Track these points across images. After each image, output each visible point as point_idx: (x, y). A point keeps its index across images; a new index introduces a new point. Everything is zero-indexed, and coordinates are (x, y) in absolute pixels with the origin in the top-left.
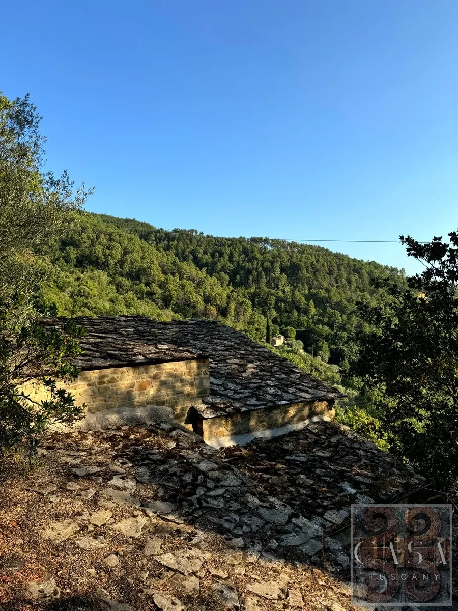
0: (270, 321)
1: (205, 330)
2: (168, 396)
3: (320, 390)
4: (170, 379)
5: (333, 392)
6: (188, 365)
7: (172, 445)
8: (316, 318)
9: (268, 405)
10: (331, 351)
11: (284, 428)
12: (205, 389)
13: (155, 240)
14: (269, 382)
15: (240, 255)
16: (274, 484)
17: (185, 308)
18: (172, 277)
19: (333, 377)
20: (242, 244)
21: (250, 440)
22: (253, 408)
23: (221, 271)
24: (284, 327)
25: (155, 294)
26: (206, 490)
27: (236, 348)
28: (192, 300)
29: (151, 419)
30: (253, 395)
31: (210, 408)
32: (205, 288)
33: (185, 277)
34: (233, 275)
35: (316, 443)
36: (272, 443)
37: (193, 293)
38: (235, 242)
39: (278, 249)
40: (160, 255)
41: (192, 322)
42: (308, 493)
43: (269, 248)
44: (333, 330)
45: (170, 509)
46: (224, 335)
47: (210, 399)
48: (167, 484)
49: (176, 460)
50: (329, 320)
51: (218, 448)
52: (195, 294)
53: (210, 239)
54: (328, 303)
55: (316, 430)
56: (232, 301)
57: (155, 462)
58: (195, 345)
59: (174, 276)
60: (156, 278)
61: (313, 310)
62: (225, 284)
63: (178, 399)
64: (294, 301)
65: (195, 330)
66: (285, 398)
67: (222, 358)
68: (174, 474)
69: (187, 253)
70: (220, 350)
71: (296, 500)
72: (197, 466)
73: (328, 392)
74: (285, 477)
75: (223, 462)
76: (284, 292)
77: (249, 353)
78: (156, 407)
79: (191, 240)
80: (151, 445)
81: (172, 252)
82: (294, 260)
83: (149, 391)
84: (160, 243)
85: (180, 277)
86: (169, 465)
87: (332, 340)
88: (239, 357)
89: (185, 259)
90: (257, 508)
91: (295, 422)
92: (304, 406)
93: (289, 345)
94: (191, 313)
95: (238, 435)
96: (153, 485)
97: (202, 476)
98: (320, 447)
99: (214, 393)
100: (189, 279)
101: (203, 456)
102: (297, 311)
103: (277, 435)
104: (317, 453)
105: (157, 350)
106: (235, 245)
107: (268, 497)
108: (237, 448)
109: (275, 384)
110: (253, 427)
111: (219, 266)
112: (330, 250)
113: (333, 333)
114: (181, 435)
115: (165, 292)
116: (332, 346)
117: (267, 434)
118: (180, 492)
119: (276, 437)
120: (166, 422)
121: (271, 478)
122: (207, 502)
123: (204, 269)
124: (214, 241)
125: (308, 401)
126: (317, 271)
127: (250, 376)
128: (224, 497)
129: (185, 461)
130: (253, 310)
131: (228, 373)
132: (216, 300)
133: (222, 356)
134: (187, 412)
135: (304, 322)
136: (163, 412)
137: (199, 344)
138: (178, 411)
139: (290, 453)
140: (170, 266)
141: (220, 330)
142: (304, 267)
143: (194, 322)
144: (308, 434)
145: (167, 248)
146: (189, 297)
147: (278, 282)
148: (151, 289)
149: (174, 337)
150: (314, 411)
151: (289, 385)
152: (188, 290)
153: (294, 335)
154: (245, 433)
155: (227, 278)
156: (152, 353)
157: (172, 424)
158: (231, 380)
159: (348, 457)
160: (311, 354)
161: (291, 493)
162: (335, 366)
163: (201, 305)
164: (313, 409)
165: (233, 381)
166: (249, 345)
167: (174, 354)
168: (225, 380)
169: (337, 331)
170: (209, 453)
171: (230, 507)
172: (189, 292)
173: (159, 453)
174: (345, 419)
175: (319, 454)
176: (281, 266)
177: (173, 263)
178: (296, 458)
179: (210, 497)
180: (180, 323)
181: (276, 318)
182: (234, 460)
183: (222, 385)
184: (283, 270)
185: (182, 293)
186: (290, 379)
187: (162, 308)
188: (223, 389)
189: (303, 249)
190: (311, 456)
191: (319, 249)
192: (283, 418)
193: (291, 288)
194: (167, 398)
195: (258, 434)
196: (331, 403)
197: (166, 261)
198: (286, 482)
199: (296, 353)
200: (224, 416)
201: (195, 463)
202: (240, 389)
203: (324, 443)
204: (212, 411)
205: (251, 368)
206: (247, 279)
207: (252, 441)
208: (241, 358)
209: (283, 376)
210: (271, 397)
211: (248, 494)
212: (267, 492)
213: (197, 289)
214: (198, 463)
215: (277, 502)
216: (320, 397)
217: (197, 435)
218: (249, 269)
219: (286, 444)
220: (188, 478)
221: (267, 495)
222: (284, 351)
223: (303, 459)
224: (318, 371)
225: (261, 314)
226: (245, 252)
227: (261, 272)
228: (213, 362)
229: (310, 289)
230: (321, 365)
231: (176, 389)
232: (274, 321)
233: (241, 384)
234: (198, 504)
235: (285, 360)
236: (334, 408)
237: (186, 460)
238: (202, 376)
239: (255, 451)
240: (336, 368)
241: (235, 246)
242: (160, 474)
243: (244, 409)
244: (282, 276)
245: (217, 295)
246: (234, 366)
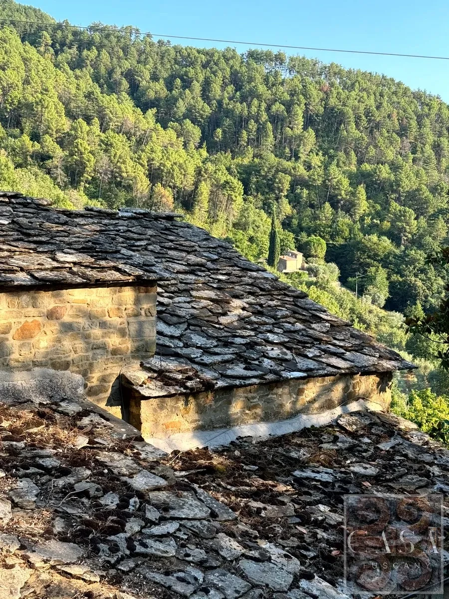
0: (277, 222)
1: (150, 232)
2: (75, 352)
3: (366, 355)
4: (80, 320)
5: (390, 359)
6: (115, 296)
7: (82, 441)
8: (368, 220)
9: (266, 377)
10: (392, 286)
11: (294, 420)
12: (147, 343)
13: (53, 46)
14: (271, 337)
15: (224, 87)
16: (269, 519)
17: (110, 190)
18: (84, 124)
19: (391, 335)
20: (231, 62)
21: (230, 441)
22: (237, 382)
23: (185, 118)
24: (304, 237)
25: (50, 157)
26: (143, 524)
27: (209, 270)
28: (124, 175)
29: (41, 394)
30: (240, 358)
31: (155, 378)
32: (152, 151)
33: (112, 125)
34: (208, 128)
35: (351, 449)
36: (271, 447)
37: (128, 160)
38: (216, 58)
39: (302, 76)
40: (62, 77)
41: (126, 214)
42: (332, 538)
43: (285, 75)
44: (398, 245)
45: (75, 557)
46: (187, 243)
47: (156, 362)
48: (70, 511)
49: (89, 469)
50: (392, 225)
51: (169, 451)
52: (132, 163)
53: (163, 48)
54: (394, 191)
55: (354, 427)
56: (206, 180)
57: (48, 471)
58: (130, 258)
59: (88, 124)
60: (53, 126)
61: (363, 205)
62: (192, 146)
63: (94, 358)
64: (326, 185)
65: (130, 231)
66: (299, 366)
67: (182, 287)
68: (85, 493)
69: (117, 76)
70: (178, 272)
71: (308, 550)
72: (129, 480)
73: (380, 357)
74: (291, 508)
75: (177, 477)
76: (309, 167)
77: (235, 279)
78: (52, 371)
79: (125, 49)
80: (42, 440)
81: (88, 71)
82: (333, 101)
83: (38, 341)
84: (62, 51)
85: (101, 125)
86: (75, 478)
87: (396, 265)
88: (215, 286)
89: (112, 87)
90: (237, 560)
91: (315, 412)
92: (334, 383)
93: (312, 271)
94: (123, 201)
95: (206, 430)
96: (44, 512)
97: (137, 499)
98: (357, 457)
99: (164, 352)
100: (119, 131)
101: (139, 464)
102: (332, 206)
103: (280, 433)
104: (352, 468)
105: (56, 264)
106: (216, 64)
107: (258, 540)
108: (204, 453)
109: (282, 340)
110: (235, 417)
111: (181, 107)
112: (406, 84)
113: (397, 252)
114: (98, 424)
115: (71, 155)
116: (395, 277)
117: (262, 431)
118: (96, 527)
119: (278, 437)
120: (70, 401)
121: (265, 509)
122: (145, 545)
123: (151, 112)
124: (173, 53)
125: (342, 374)
126: (378, 126)
127: (236, 324)
128: (176, 538)
129: (106, 471)
130: (245, 200)
131: (193, 317)
132: (173, 177)
133: (181, 283)
134: (111, 384)
135: (345, 227)
136: (65, 382)
137: (138, 257)
138: (94, 382)
139: (303, 465)
140: (82, 101)
141: (181, 234)
142: (352, 117)
143: (129, 214)
144: (337, 434)
145: (77, 64)
146: (120, 168)
147: (299, 146)
148: (42, 147)
149: (89, 241)
150: (351, 393)
151: (308, 343)
152: (118, 153)
153: (322, 251)
154: (221, 427)
155: (196, 132)
156: (46, 270)
157: (81, 404)
158: (198, 328)
159: (409, 477)
160: (353, 290)
161: (300, 536)
162: (398, 314)
163: (143, 185)
164: (351, 389)
165: (202, 331)
166: (236, 265)
167: (89, 272)
168: (186, 330)
169: (406, 248)
170: (151, 458)
171: (188, 555)
172: (120, 157)
173: (56, 454)
174: (407, 413)
175: (357, 469)
176: (306, 111)
177: (89, 96)
178: (313, 475)
179: (152, 536)
180: (100, 214)
181: (289, 218)
182: (197, 474)
183: (179, 338)
184: (309, 121)
185: (105, 159)
186: (311, 332)
187: (64, 188)
188: (181, 344)
189: (351, 81)
190: (341, 472)
191: (384, 82)
192: (294, 403)
193: (322, 158)
194: (73, 356)
195: (245, 430)
196: (385, 377)
197: (73, 91)
198: (292, 516)
199: (324, 288)
200: (181, 394)
201: (124, 475)
202: (215, 347)
203: (366, 451)
204: (159, 384)
205: (237, 308)
206: (237, 134)
207: (232, 443)
208: (219, 289)
209: (299, 326)
210: (273, 363)
211: (221, 534)
212: (256, 533)
213: (135, 152)
214: (131, 476)
215: (274, 551)
216: (365, 367)
217: (130, 427)
218: (241, 117)
219: (295, 450)
220: (111, 501)
221: (256, 537)
222: (301, 283)
223: (326, 478)
224: (364, 322)
225: (260, 208)
226: (236, 80)
227: (265, 123)
228: (166, 294)
229: (360, 162)
230: (370, 312)
231: (92, 340)
232: (286, 224)
233: (217, 337)
234: (128, 548)
235: (304, 296)
236: (390, 388)
237: (108, 470)
238: (143, 318)
239: (236, 459)
240: (397, 318)
241: (215, 68)
242: (56, 493)
243: (220, 384)
244: (307, 134)
245: (175, 167)
246: (204, 303)
